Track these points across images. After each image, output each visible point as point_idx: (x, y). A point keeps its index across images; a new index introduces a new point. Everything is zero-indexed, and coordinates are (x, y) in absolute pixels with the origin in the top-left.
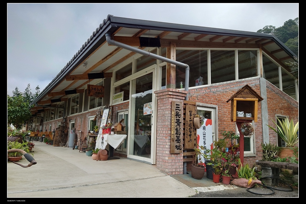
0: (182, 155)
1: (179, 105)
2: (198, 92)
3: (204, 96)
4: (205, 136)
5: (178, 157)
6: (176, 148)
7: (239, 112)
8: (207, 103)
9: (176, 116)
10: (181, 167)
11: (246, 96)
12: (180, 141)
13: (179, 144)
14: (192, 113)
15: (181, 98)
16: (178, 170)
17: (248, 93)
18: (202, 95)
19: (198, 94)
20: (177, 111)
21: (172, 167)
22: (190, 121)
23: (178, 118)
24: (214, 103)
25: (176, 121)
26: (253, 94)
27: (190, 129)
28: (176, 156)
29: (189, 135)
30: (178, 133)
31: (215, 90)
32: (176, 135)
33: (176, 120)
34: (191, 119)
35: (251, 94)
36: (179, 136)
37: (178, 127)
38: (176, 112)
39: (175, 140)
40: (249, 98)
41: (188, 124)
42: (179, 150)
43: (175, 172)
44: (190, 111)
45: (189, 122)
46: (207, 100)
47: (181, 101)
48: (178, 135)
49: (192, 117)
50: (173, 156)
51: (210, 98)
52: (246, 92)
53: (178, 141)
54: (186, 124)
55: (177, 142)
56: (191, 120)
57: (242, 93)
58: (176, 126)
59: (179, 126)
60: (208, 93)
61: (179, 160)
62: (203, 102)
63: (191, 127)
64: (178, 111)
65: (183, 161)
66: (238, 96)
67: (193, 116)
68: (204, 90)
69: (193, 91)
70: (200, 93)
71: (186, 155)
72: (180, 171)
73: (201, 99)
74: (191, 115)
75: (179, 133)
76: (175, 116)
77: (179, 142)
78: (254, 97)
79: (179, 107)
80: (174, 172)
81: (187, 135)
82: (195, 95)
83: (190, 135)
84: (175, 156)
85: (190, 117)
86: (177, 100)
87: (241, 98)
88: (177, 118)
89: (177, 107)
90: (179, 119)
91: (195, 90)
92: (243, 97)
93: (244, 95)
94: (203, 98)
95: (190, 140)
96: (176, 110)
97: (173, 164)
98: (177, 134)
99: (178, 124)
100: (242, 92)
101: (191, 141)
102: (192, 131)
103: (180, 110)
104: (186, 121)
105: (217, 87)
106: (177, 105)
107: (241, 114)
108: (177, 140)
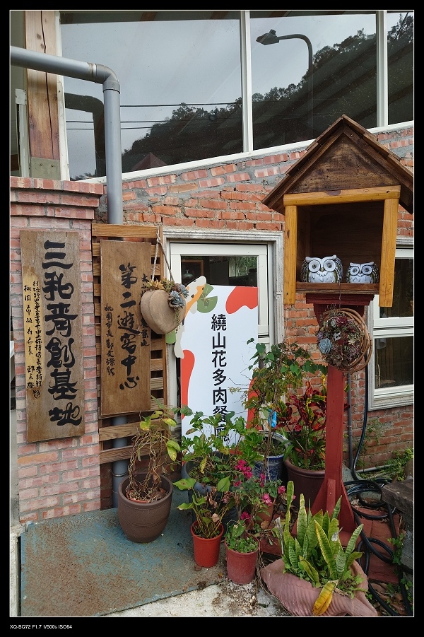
0: (96, 439)
1: (62, 246)
2: (190, 187)
3: (218, 201)
4: (222, 353)
5: (72, 449)
6: (52, 420)
7: (313, 261)
8: (233, 226)
9: (45, 290)
10: (87, 484)
11: (343, 177)
12: (74, 391)
13: (68, 401)
14: (137, 274)
15: (73, 214)
16: (75, 499)
17: (354, 160)
18: (207, 195)
19: (185, 195)
20: (50, 270)
21: (42, 491)
22: (123, 306)
23: (58, 300)
24: (267, 222)
25: (50, 313)
26: (376, 163)
27: (126, 336)
28: (60, 446)
29: (123, 362)
30: (62, 358)
31: (271, 173)
32: (52, 369)
33: (49, 307)
34: (129, 299)
35: (366, 165)
36: (68, 373)
37: (60, 337)
38: (47, 275)
39: (45, 388)
40: (358, 186)
41: (115, 319)
42: (68, 426)
43: (57, 507)
44: (122, 268)
45: (118, 312)
46: (233, 215)
47: (76, 225)
48: (62, 369)
49: (135, 289)
50: (44, 448)
51: (246, 207)
52: (344, 158)
53: (63, 391)
54: (104, 321)
55: (56, 395)
56: (133, 303)
57: (325, 167)
58: (49, 333)
59: (65, 332)
60: (238, 185)
61: (80, 459)
62: (212, 224)
63: (130, 329)
64: (59, 271)
65: (97, 461)
66: (304, 183)
67: (140, 283)
68: (218, 176)
69: (162, 181)
70: (194, 191)
71: (116, 435)
72: (84, 503)
73: (200, 214)
74: (127, 282)
75: (66, 359)
76: (41, 292)
77: (69, 393)
78: (378, 182)
79: (62, 256)
80: (50, 508)
81: (112, 361)
82: (168, 200)
83: (129, 362)
84: (54, 448)
85: (123, 290)
86: (55, 225)
87: (317, 190)
88: (52, 298)
89: (49, 256)
90: (65, 301)
91: (173, 177)
92: (327, 188)
93: (331, 177)
94: (212, 206)
95: (131, 380)
96: (45, 266)
97: (46, 479)
98: (54, 362)
99: (57, 323)
100: (323, 159)
101: (132, 384)
102: (138, 344)
103: (68, 266)
104: (103, 306)
105: (282, 159)
106: (48, 245)
107: (323, 270)
108: (57, 386)
